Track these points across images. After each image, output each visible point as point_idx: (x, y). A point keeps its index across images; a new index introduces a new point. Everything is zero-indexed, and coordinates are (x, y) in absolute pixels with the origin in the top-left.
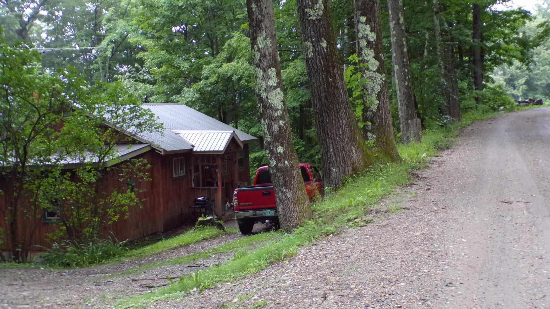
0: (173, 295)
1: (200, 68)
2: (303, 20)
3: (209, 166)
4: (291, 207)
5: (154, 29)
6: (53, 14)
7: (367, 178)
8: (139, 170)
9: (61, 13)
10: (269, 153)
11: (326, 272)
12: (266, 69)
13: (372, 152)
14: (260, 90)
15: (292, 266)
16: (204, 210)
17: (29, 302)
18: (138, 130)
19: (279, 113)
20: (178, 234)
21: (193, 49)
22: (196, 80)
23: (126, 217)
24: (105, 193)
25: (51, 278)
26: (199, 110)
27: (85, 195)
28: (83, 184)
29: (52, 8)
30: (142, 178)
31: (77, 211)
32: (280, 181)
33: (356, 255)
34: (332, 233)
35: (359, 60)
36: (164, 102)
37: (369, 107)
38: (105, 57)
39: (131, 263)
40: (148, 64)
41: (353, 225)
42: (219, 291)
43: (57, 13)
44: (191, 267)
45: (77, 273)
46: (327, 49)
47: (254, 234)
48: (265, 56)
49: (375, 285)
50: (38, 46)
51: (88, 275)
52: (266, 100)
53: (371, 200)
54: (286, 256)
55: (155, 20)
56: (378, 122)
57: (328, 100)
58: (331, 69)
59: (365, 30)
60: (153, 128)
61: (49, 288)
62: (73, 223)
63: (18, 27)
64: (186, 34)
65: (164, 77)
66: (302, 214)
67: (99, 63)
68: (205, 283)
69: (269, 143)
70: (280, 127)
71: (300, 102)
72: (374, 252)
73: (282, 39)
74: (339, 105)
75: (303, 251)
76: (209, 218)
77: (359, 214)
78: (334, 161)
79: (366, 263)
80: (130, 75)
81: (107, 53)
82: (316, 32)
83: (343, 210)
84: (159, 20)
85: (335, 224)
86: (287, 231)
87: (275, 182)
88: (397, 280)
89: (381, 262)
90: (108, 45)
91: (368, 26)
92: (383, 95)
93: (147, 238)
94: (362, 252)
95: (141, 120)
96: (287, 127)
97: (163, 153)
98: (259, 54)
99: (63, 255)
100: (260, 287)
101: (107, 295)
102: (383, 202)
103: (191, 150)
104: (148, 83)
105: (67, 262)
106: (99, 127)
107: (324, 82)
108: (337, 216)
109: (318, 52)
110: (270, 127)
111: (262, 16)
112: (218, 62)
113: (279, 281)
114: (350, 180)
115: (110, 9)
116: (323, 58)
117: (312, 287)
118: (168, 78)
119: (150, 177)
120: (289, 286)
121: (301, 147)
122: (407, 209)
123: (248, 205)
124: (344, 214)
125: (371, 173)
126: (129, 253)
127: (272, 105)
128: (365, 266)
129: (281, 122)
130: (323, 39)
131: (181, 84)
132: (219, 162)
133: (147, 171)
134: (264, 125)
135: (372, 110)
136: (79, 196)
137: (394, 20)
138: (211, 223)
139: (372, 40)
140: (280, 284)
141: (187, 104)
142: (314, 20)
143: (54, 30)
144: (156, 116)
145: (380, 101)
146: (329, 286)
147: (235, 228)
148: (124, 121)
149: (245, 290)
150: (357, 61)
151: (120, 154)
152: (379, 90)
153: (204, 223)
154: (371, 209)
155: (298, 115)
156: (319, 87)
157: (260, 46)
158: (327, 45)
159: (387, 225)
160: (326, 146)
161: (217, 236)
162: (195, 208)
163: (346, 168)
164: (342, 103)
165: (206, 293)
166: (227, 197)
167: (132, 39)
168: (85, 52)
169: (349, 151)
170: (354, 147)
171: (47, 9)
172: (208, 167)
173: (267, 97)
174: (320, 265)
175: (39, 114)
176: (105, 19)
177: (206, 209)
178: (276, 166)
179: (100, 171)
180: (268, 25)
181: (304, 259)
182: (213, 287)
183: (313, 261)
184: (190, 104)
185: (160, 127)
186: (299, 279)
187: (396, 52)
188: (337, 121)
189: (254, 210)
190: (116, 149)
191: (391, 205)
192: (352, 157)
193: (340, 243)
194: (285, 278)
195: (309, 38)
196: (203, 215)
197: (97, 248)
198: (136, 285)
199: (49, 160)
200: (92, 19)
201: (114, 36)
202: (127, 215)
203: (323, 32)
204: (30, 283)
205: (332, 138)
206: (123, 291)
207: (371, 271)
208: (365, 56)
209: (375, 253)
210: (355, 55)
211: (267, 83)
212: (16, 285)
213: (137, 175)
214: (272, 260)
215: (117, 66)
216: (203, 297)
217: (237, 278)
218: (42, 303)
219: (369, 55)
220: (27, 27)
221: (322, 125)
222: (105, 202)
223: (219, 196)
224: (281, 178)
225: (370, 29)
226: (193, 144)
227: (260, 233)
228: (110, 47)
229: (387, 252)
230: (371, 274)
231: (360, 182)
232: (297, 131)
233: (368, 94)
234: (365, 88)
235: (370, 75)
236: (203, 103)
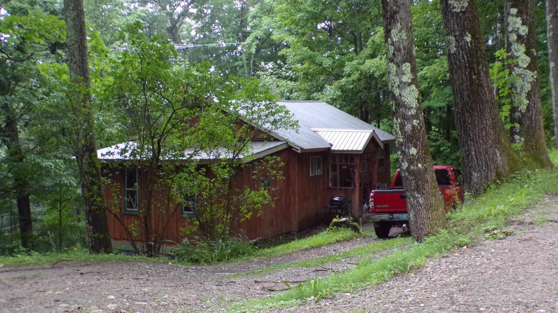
0: (289, 302)
1: (342, 65)
2: (446, 13)
3: (347, 165)
4: (424, 213)
5: (297, 25)
6: (201, 11)
7: (512, 185)
8: (272, 168)
9: (209, 11)
10: (401, 155)
11: (454, 290)
12: (400, 65)
13: (519, 156)
14: (392, 87)
15: (417, 280)
16: (340, 211)
17: (147, 299)
18: (274, 127)
19: (413, 112)
20: (312, 235)
21: (337, 45)
22: (338, 77)
23: (259, 215)
24: (238, 190)
25: (177, 274)
26: (340, 108)
27: (218, 191)
28: (217, 180)
29: (201, 6)
30: (275, 176)
31: (210, 207)
32: (412, 185)
33: (491, 272)
34: (466, 244)
35: (507, 56)
36: (305, 100)
37: (518, 107)
38: (250, 54)
39: (260, 263)
40: (290, 60)
41: (491, 237)
42: (336, 302)
43: (205, 11)
44: (318, 271)
45: (204, 270)
46: (471, 44)
47: (390, 238)
48: (399, 50)
49: (508, 309)
50: (188, 43)
51: (214, 272)
52: (399, 98)
53: (514, 210)
54: (412, 268)
55: (298, 16)
56: (526, 123)
57: (470, 99)
58: (475, 65)
59: (516, 23)
60: (288, 125)
61: (171, 284)
62: (206, 218)
63: (169, 25)
64: (330, 30)
65: (306, 74)
66: (435, 221)
67: (244, 59)
68: (322, 292)
69: (401, 144)
70: (413, 126)
71: (448, 101)
72: (511, 270)
73: (429, 36)
74: (483, 104)
75: (431, 263)
76: (344, 219)
77: (498, 225)
78: (475, 165)
79: (501, 282)
80: (272, 71)
81: (251, 50)
82: (460, 25)
83: (481, 220)
84: (302, 16)
85: (471, 234)
86: (417, 240)
87: (407, 186)
88: (536, 305)
89: (519, 282)
90: (253, 41)
91: (519, 18)
92: (534, 94)
93: (281, 237)
94: (497, 268)
95: (277, 117)
96: (421, 128)
97: (299, 151)
98: (393, 48)
99: (193, 251)
100: (380, 301)
101: (226, 295)
102: (527, 212)
103: (329, 149)
104: (289, 80)
105: (196, 258)
106: (234, 123)
107: (467, 79)
108: (473, 226)
109: (461, 47)
110: (402, 126)
111: (397, 6)
112: (361, 58)
113: (401, 296)
114: (493, 186)
115: (255, 6)
116: (466, 54)
117: (435, 307)
118: (310, 75)
119: (283, 175)
120: (411, 303)
121: (446, 149)
122: (555, 222)
123: (385, 208)
124: (481, 223)
125: (517, 180)
126: (259, 252)
127: (406, 103)
128: (500, 286)
129: (415, 121)
130: (467, 33)
131: (323, 80)
132: (357, 162)
133: (280, 169)
134: (396, 124)
135: (521, 111)
136: (212, 192)
137: (552, 13)
138: (346, 225)
139: (523, 34)
140: (401, 300)
141: (328, 102)
142: (458, 13)
143: (203, 27)
144: (291, 113)
145: (529, 101)
146: (455, 307)
147: (370, 231)
148: (260, 117)
149: (364, 303)
150: (505, 57)
151: (256, 151)
152: (530, 89)
153: (338, 225)
154: (514, 219)
155: (444, 115)
156: (462, 84)
157: (394, 40)
158: (472, 39)
159: (530, 239)
160: (467, 149)
161: (351, 239)
162: (330, 208)
163: (489, 173)
164: (487, 102)
165: (323, 303)
166: (365, 198)
167: (276, 36)
168: (232, 48)
169: (493, 155)
170: (499, 150)
171: (197, 7)
172: (345, 167)
173: (400, 95)
174: (448, 280)
175: (173, 109)
176: (250, 16)
177: (342, 210)
178: (408, 169)
179: (233, 168)
180: (403, 17)
181: (431, 273)
182: (331, 297)
183: (442, 275)
184: (332, 102)
185: (295, 125)
186: (422, 295)
187: (552, 48)
188: (480, 122)
189: (391, 213)
190: (251, 145)
191: (537, 217)
192: (496, 161)
193: (473, 257)
194: (407, 294)
195: (451, 31)
196: (337, 216)
197: (226, 246)
198: (258, 288)
199: (183, 156)
200: (238, 17)
201: (259, 33)
202: (259, 213)
203: (468, 25)
204: (155, 278)
205: (475, 140)
206: (243, 293)
207: (506, 292)
208: (514, 52)
209: (513, 272)
210: (502, 51)
211: (400, 79)
212: (142, 279)
213: (270, 173)
214: (397, 271)
215: (263, 63)
216: (318, 308)
217: (357, 288)
218: (159, 302)
219: (519, 50)
220: (177, 25)
221: (464, 126)
222: (238, 199)
223: (356, 197)
224: (413, 182)
225: (521, 22)
226: (332, 142)
227: (396, 237)
228: (255, 43)
229: (527, 270)
230: (505, 295)
231: (503, 189)
232: (444, 131)
233: (517, 93)
234: (513, 86)
235: (520, 72)
236: (344, 101)
